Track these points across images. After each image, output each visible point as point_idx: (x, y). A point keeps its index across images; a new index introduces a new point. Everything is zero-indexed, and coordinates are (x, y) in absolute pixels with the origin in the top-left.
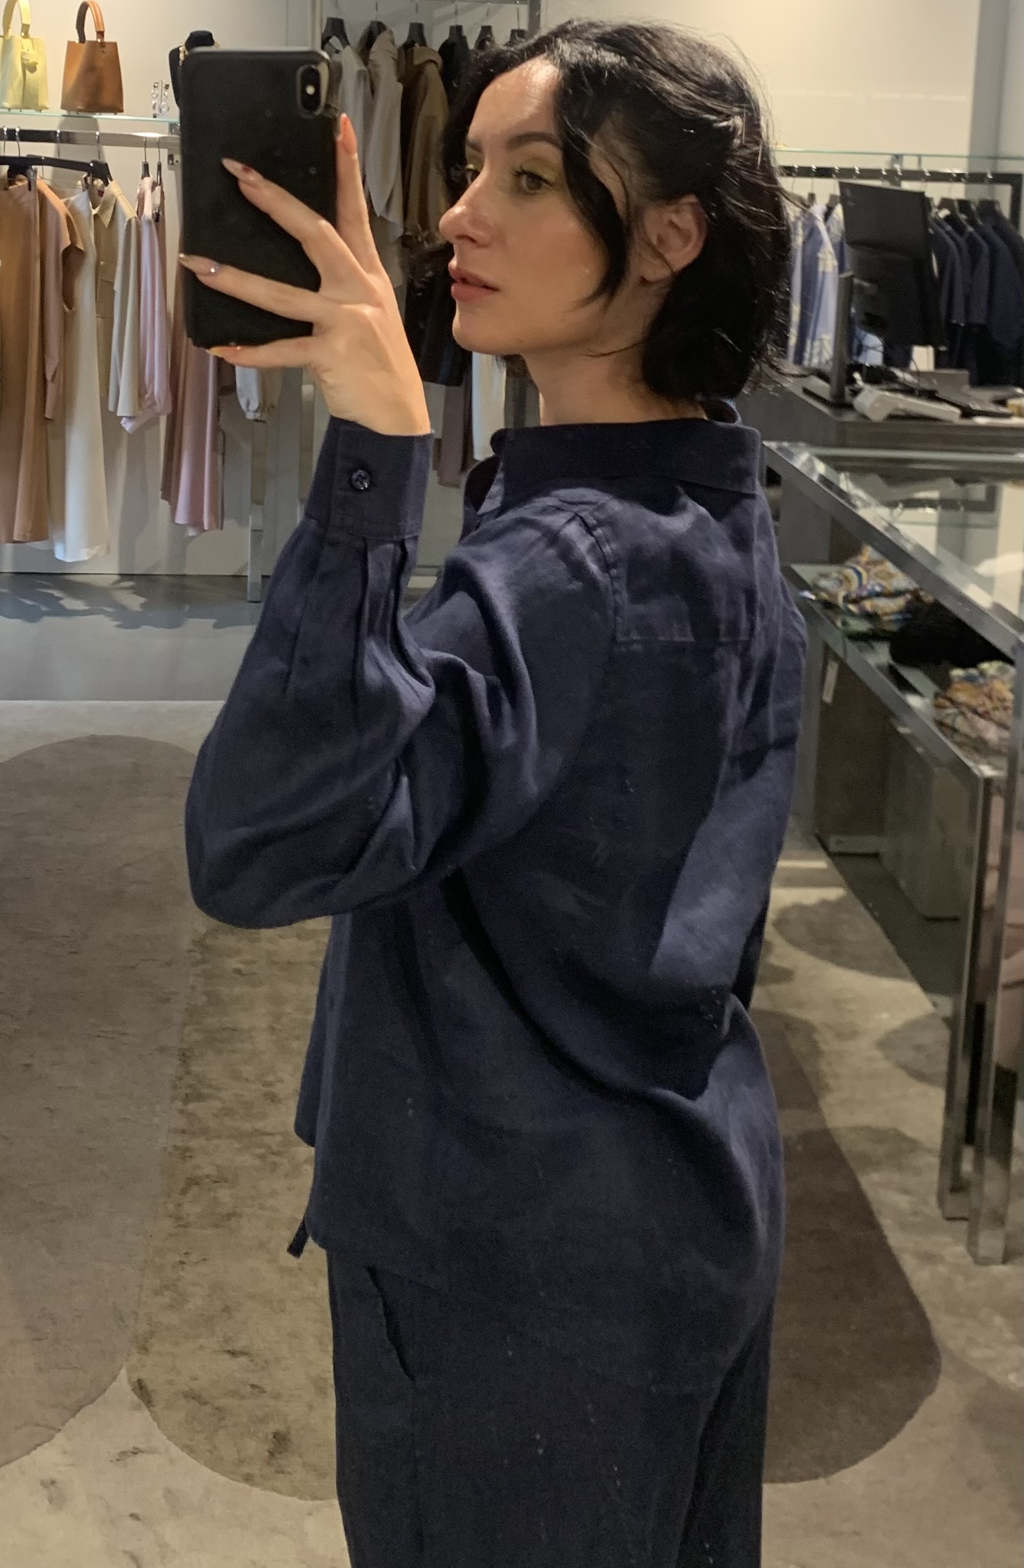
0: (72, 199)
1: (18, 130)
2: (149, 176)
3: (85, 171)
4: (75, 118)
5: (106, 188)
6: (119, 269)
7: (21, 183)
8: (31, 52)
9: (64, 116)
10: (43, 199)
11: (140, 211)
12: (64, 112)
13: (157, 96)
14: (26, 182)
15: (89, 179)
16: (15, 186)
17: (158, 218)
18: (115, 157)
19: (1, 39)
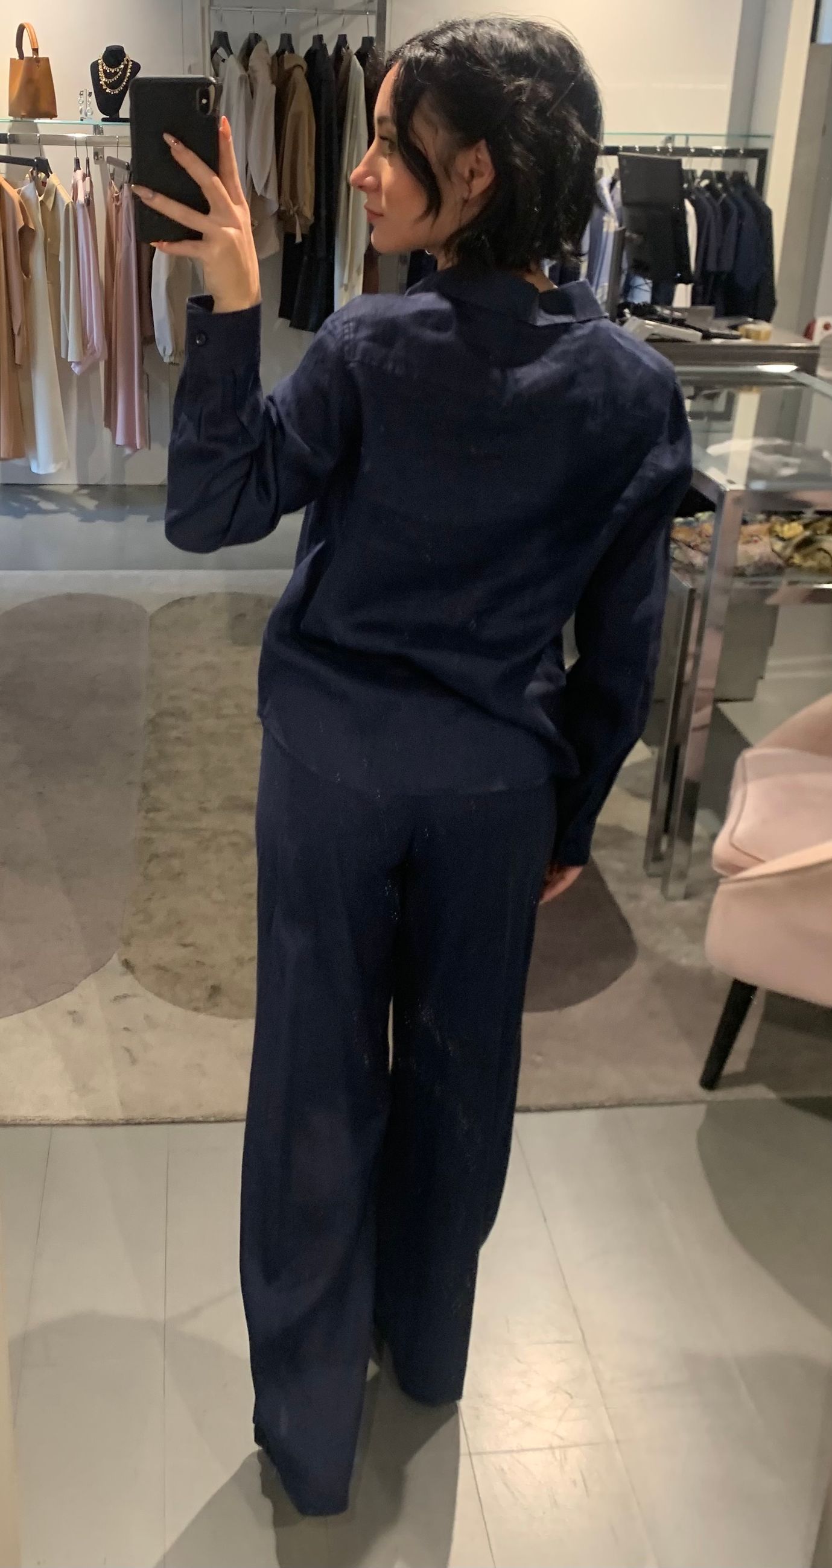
0: (23, 188)
2: (80, 169)
3: (32, 166)
4: (20, 123)
5: (48, 179)
6: (62, 243)
9: (11, 121)
11: (75, 200)
12: (12, 118)
13: (83, 102)
15: (34, 172)
17: (89, 202)
18: (53, 154)
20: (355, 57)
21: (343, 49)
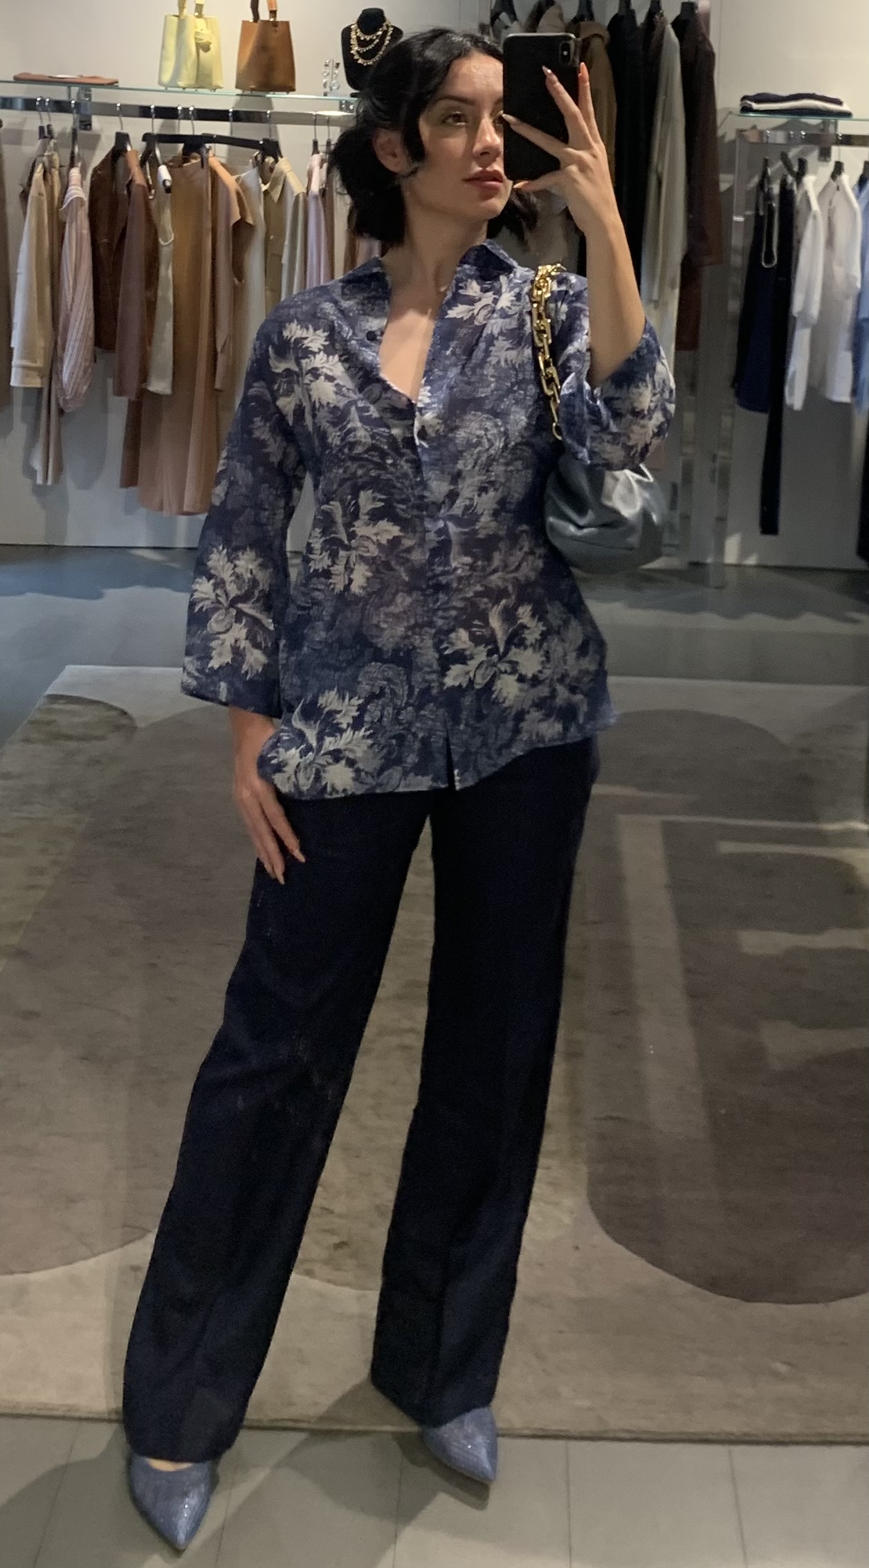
0: (243, 175)
1: (191, 109)
2: (318, 153)
3: (256, 148)
4: (251, 98)
5: (277, 165)
6: (287, 243)
7: (195, 161)
8: (205, 31)
9: (238, 95)
10: (214, 176)
11: (308, 188)
12: (239, 92)
13: (329, 74)
14: (199, 160)
15: (259, 158)
16: (188, 164)
17: (325, 195)
18: (286, 135)
19: (176, 18)
20: (670, 26)
21: (657, 17)
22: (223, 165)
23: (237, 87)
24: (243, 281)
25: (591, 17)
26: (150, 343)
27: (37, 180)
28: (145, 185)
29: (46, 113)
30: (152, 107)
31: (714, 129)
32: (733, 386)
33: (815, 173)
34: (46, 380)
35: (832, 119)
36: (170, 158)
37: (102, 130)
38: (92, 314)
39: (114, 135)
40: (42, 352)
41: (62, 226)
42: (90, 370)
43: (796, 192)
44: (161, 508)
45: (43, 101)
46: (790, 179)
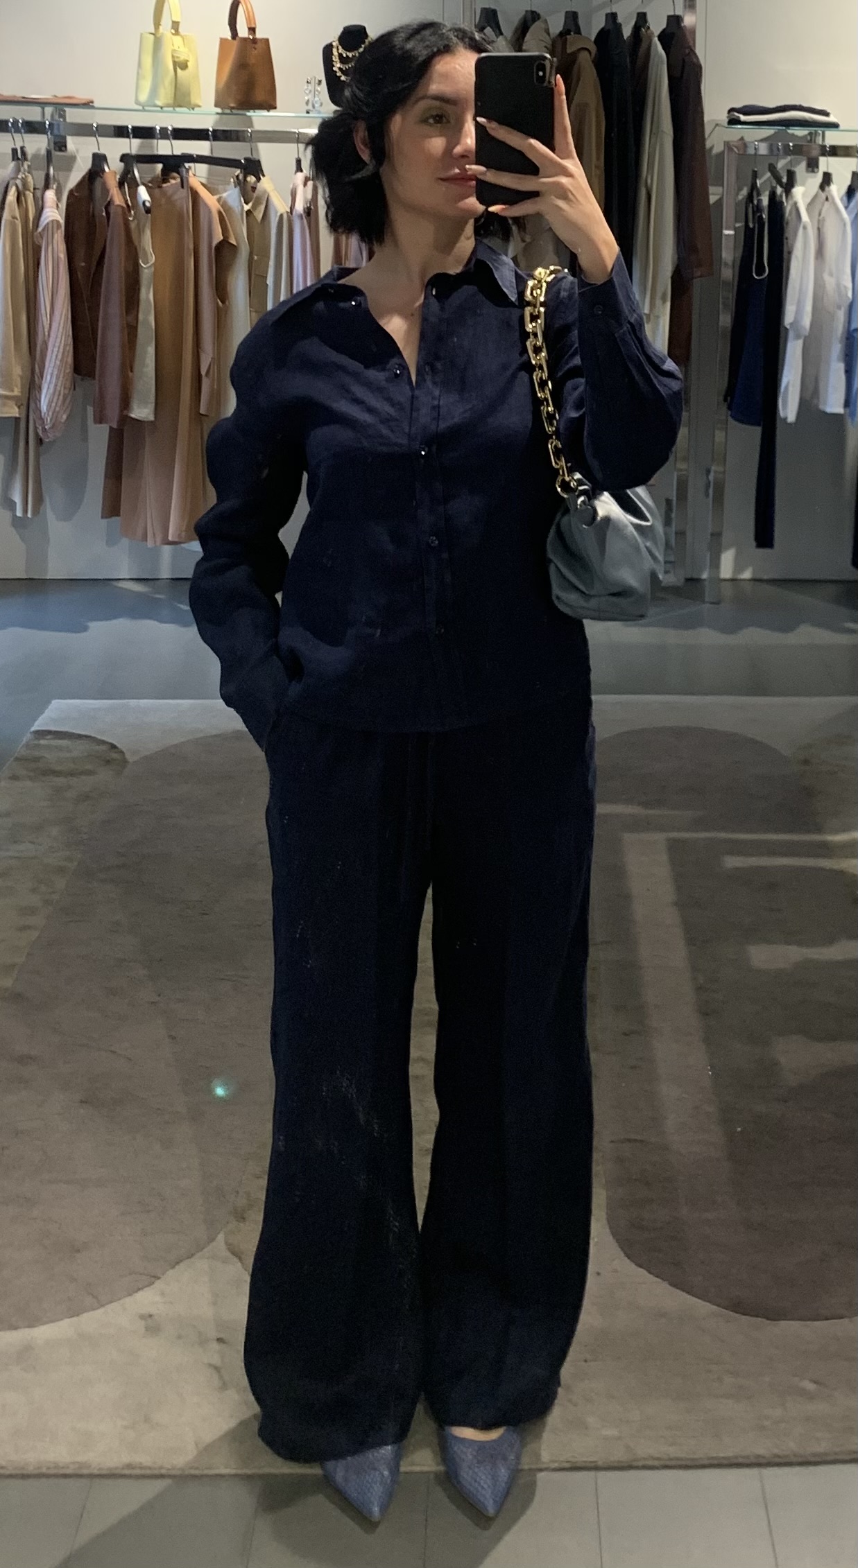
0: (224, 195)
1: (170, 128)
2: (302, 171)
3: (237, 167)
4: (231, 116)
5: (258, 184)
6: (272, 263)
7: (174, 181)
8: (182, 49)
9: (218, 114)
10: (195, 195)
11: (292, 208)
12: (219, 110)
13: (310, 91)
14: (179, 180)
15: (241, 177)
16: (168, 184)
18: (267, 153)
19: (152, 36)
20: (656, 39)
21: (643, 30)
22: (203, 184)
23: (216, 106)
24: (227, 303)
25: (578, 31)
26: (132, 371)
27: (11, 202)
28: (125, 206)
29: (20, 135)
30: (130, 127)
31: (704, 140)
32: (725, 400)
33: (803, 185)
34: (24, 409)
35: (820, 131)
36: (150, 179)
37: (77, 151)
38: (70, 340)
39: (91, 156)
40: (19, 379)
41: (37, 250)
42: (69, 397)
43: (785, 204)
44: (145, 538)
45: (15, 122)
46: (779, 190)
